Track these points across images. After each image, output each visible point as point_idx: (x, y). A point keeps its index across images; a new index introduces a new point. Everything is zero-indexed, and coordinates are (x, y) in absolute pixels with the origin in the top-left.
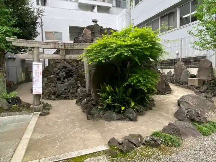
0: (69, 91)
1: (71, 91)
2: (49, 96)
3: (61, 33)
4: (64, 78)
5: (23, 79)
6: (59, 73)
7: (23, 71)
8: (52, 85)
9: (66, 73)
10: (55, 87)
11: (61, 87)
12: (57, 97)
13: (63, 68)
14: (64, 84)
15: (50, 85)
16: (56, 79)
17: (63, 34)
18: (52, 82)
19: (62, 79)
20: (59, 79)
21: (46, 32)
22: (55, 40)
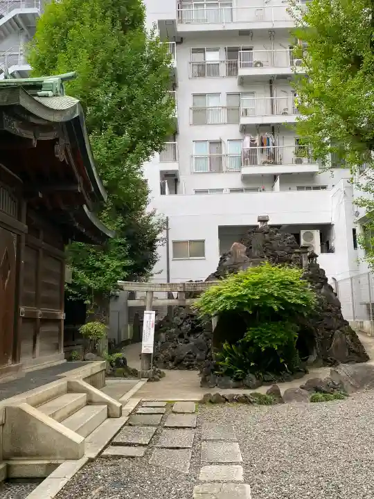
0: (195, 356)
1: (198, 355)
2: (165, 362)
3: (203, 241)
4: (189, 335)
5: (129, 336)
6: (182, 325)
7: (129, 322)
8: (171, 345)
9: (193, 326)
10: (175, 348)
11: (183, 348)
12: (176, 365)
13: (188, 317)
14: (188, 344)
15: (168, 345)
16: (177, 336)
17: (205, 243)
18: (171, 339)
19: (186, 336)
20: (181, 336)
21: (175, 243)
22: (190, 256)
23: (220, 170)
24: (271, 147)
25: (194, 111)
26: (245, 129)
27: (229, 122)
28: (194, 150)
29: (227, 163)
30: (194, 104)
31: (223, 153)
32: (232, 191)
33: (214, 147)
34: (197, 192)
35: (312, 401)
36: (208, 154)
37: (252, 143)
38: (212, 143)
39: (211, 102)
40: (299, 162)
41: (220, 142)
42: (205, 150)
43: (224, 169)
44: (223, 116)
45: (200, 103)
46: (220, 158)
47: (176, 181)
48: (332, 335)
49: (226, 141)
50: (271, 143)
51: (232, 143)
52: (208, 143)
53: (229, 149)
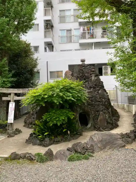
3: (62, 71)
21: (50, 72)
22: (57, 78)
23: (71, 41)
24: (92, 31)
25: (60, 17)
26: (81, 24)
27: (75, 21)
28: (60, 34)
29: (73, 39)
30: (60, 14)
31: (72, 34)
32: (76, 50)
33: (69, 32)
34: (61, 51)
35: (68, 161)
36: (66, 35)
37: (84, 30)
38: (68, 30)
39: (67, 13)
40: (103, 37)
41: (71, 30)
42: (65, 34)
43: (73, 41)
44: (72, 19)
45: (63, 14)
46: (71, 37)
47: (53, 47)
48: (99, 114)
49: (73, 29)
50: (91, 30)
51: (76, 30)
52: (66, 31)
53: (74, 33)
